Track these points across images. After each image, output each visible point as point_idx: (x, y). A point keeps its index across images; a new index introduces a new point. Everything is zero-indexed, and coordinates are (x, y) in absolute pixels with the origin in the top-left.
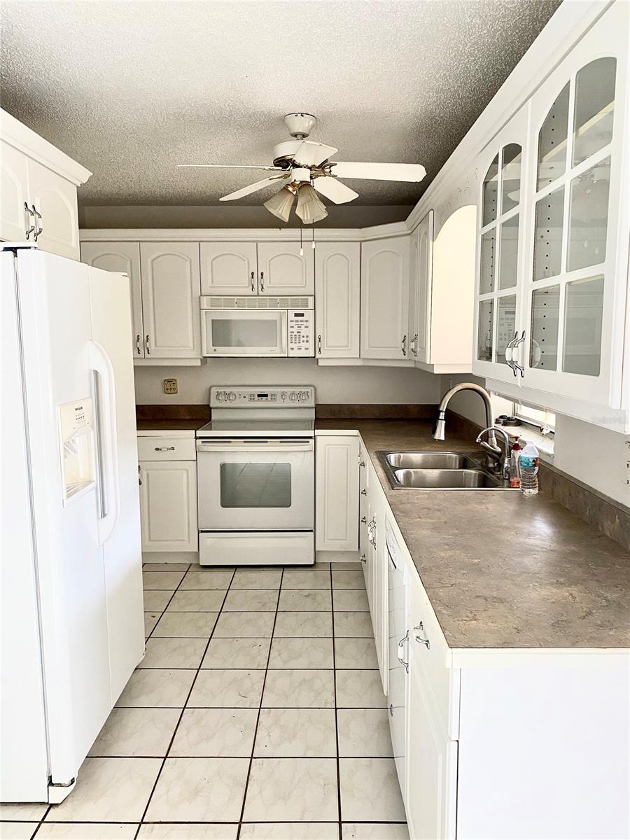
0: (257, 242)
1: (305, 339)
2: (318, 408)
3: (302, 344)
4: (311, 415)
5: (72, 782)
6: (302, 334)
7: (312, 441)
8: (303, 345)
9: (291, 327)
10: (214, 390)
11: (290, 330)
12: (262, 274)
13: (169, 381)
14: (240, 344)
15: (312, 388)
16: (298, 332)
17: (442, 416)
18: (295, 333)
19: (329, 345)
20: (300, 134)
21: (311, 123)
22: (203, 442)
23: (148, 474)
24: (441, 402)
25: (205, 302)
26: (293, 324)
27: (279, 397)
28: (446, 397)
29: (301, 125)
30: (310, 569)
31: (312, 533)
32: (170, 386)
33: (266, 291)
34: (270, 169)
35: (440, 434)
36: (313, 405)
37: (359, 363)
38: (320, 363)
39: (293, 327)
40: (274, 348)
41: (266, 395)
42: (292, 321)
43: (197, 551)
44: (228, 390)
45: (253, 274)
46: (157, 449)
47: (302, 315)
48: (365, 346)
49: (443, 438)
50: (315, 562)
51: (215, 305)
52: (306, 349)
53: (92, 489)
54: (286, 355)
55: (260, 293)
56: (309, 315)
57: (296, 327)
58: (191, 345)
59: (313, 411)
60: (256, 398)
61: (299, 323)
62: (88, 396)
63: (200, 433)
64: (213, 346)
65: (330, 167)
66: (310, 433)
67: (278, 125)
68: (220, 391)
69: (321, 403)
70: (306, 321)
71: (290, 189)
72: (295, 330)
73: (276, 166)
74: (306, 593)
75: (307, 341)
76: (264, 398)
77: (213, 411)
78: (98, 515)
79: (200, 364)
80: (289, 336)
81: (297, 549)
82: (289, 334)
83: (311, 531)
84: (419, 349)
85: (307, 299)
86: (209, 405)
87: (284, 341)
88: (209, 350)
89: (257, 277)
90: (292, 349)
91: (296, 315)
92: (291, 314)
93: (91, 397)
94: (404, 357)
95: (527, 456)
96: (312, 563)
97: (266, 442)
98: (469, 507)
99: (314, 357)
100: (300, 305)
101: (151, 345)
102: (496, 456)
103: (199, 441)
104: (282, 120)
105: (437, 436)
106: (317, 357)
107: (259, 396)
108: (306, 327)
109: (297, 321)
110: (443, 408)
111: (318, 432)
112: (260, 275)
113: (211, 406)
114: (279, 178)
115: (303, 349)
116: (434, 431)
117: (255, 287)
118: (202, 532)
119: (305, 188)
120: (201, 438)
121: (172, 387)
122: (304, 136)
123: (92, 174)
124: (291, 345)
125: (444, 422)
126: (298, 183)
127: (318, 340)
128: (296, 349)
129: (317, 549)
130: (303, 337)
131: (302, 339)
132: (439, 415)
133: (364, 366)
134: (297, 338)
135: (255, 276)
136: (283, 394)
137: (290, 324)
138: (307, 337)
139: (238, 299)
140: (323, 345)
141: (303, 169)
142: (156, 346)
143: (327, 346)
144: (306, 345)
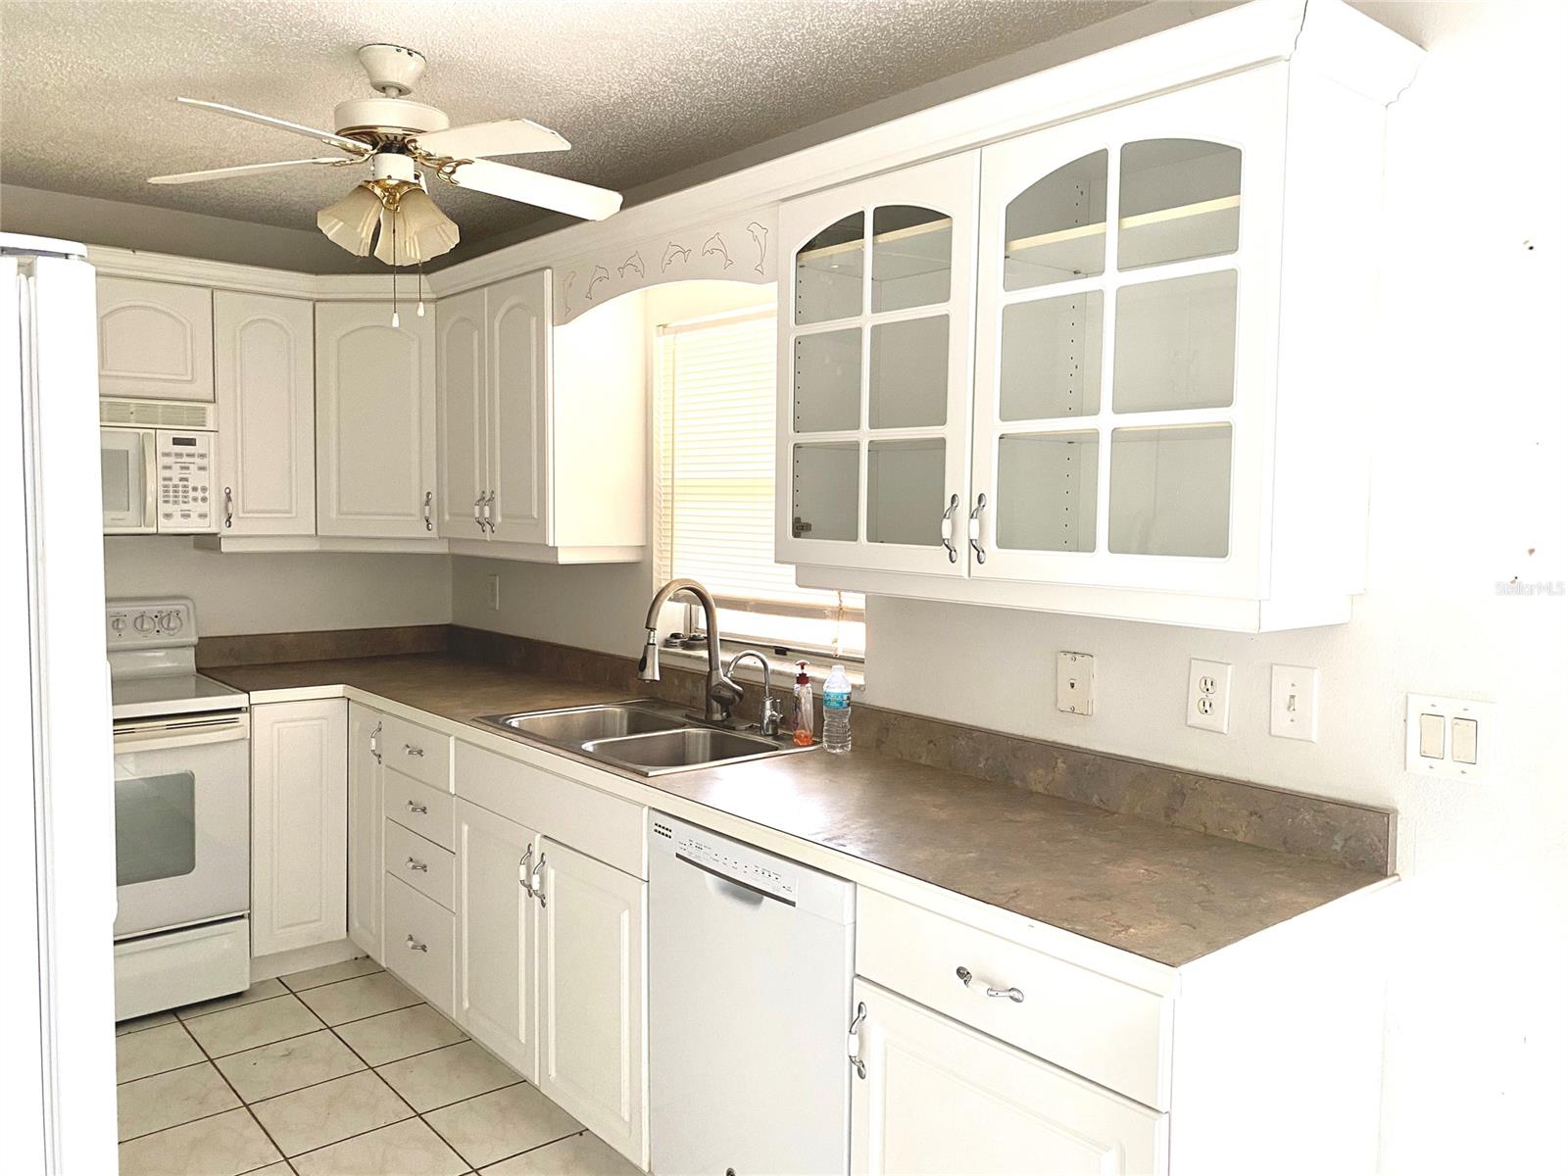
1: (199, 494)
2: (203, 645)
3: (191, 505)
4: (188, 660)
6: (191, 484)
7: (243, 717)
8: (197, 508)
9: (165, 467)
11: (163, 473)
15: (189, 603)
16: (181, 479)
18: (176, 481)
19: (250, 507)
20: (392, 86)
21: (416, 67)
26: (168, 461)
29: (400, 69)
30: (242, 1002)
31: (244, 923)
36: (191, 640)
37: (314, 546)
38: (225, 548)
39: (170, 468)
40: (121, 515)
42: (166, 454)
47: (191, 442)
48: (330, 510)
52: (203, 516)
54: (153, 530)
56: (206, 443)
57: (177, 467)
59: (191, 653)
61: (185, 459)
66: (239, 700)
69: (208, 634)
70: (202, 456)
72: (176, 473)
75: (204, 499)
80: (161, 488)
82: (161, 483)
83: (242, 918)
84: (499, 519)
85: (204, 409)
90: (168, 516)
91: (177, 441)
92: (164, 441)
94: (427, 534)
96: (247, 987)
99: (217, 535)
100: (184, 421)
104: (358, 54)
106: (221, 534)
108: (202, 468)
109: (179, 455)
111: (257, 696)
115: (194, 515)
119: (413, 195)
122: (402, 91)
124: (163, 508)
126: (393, 183)
127: (226, 496)
128: (177, 515)
130: (195, 489)
131: (192, 494)
134: (181, 492)
137: (163, 461)
138: (204, 489)
140: (236, 508)
143: (244, 512)
144: (202, 507)
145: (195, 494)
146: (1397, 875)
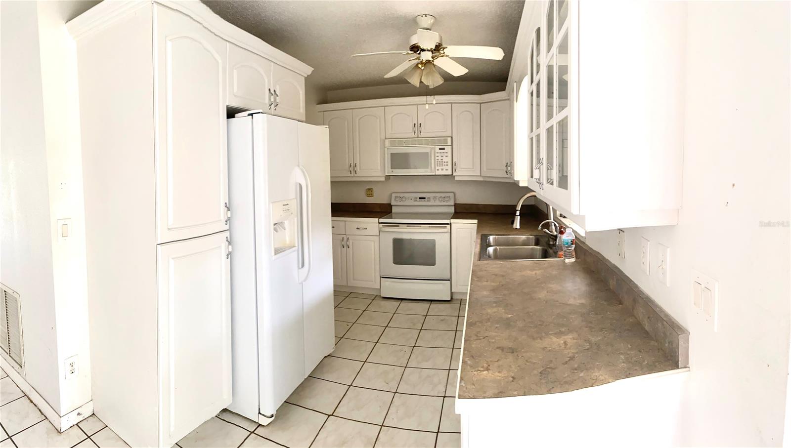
0: (417, 105)
1: (446, 164)
2: (456, 206)
3: (444, 167)
4: (452, 210)
5: (272, 416)
6: (444, 161)
7: (450, 226)
9: (438, 156)
10: (394, 195)
11: (437, 158)
12: (420, 124)
13: (369, 190)
14: (415, 168)
15: (452, 194)
17: (518, 213)
18: (440, 160)
19: (462, 167)
20: (425, 29)
21: (432, 21)
22: (383, 226)
23: (353, 243)
24: (517, 204)
25: (387, 143)
27: (432, 199)
28: (520, 201)
29: (426, 22)
30: (448, 303)
31: (449, 282)
32: (370, 192)
33: (423, 135)
34: (408, 54)
35: (517, 224)
36: (453, 204)
37: (481, 179)
38: (456, 178)
40: (426, 170)
41: (424, 198)
42: (438, 153)
43: (379, 288)
44: (402, 195)
45: (415, 124)
46: (358, 228)
47: (444, 149)
48: (484, 169)
49: (518, 227)
50: (452, 298)
51: (393, 144)
52: (447, 170)
53: (294, 251)
54: (434, 174)
55: (419, 136)
56: (448, 149)
57: (440, 156)
58: (379, 168)
59: (453, 208)
60: (418, 199)
62: (294, 197)
63: (382, 220)
64: (391, 169)
65: (443, 50)
66: (448, 221)
67: (411, 23)
68: (397, 195)
69: (458, 203)
70: (446, 153)
71: (420, 66)
72: (440, 158)
73: (411, 51)
74: (442, 318)
75: (447, 165)
76: (423, 200)
77: (393, 207)
78: (298, 266)
79: (384, 180)
80: (436, 162)
81: (440, 291)
82: (436, 160)
83: (449, 280)
85: (448, 139)
86: (390, 204)
87: (433, 166)
88: (389, 171)
89: (417, 126)
90: (438, 170)
91: (440, 149)
92: (437, 148)
93: (296, 198)
94: (507, 176)
95: (567, 238)
96: (449, 299)
97: (420, 227)
98: (523, 273)
99: (452, 175)
100: (443, 142)
101: (358, 168)
102: (553, 237)
103: (381, 225)
104: (414, 20)
105: (514, 226)
106: (454, 174)
107: (420, 198)
108: (447, 156)
109: (441, 153)
110: (519, 208)
111: (452, 221)
112: (419, 125)
113: (392, 204)
114: (415, 59)
115: (445, 169)
116: (513, 223)
117: (416, 132)
118: (383, 277)
119: (428, 64)
120: (382, 223)
121: (371, 193)
123: (313, 69)
124: (437, 168)
125: (519, 217)
126: (424, 61)
127: (453, 164)
128: (440, 170)
129: (453, 291)
132: (516, 213)
133: (483, 181)
134: (441, 163)
135: (416, 125)
136: (435, 197)
137: (437, 155)
138: (447, 162)
139: (406, 140)
140: (458, 167)
141: (426, 52)
142: (360, 169)
143: (460, 168)
144: (447, 167)
145: (444, 164)
146: (689, 367)
